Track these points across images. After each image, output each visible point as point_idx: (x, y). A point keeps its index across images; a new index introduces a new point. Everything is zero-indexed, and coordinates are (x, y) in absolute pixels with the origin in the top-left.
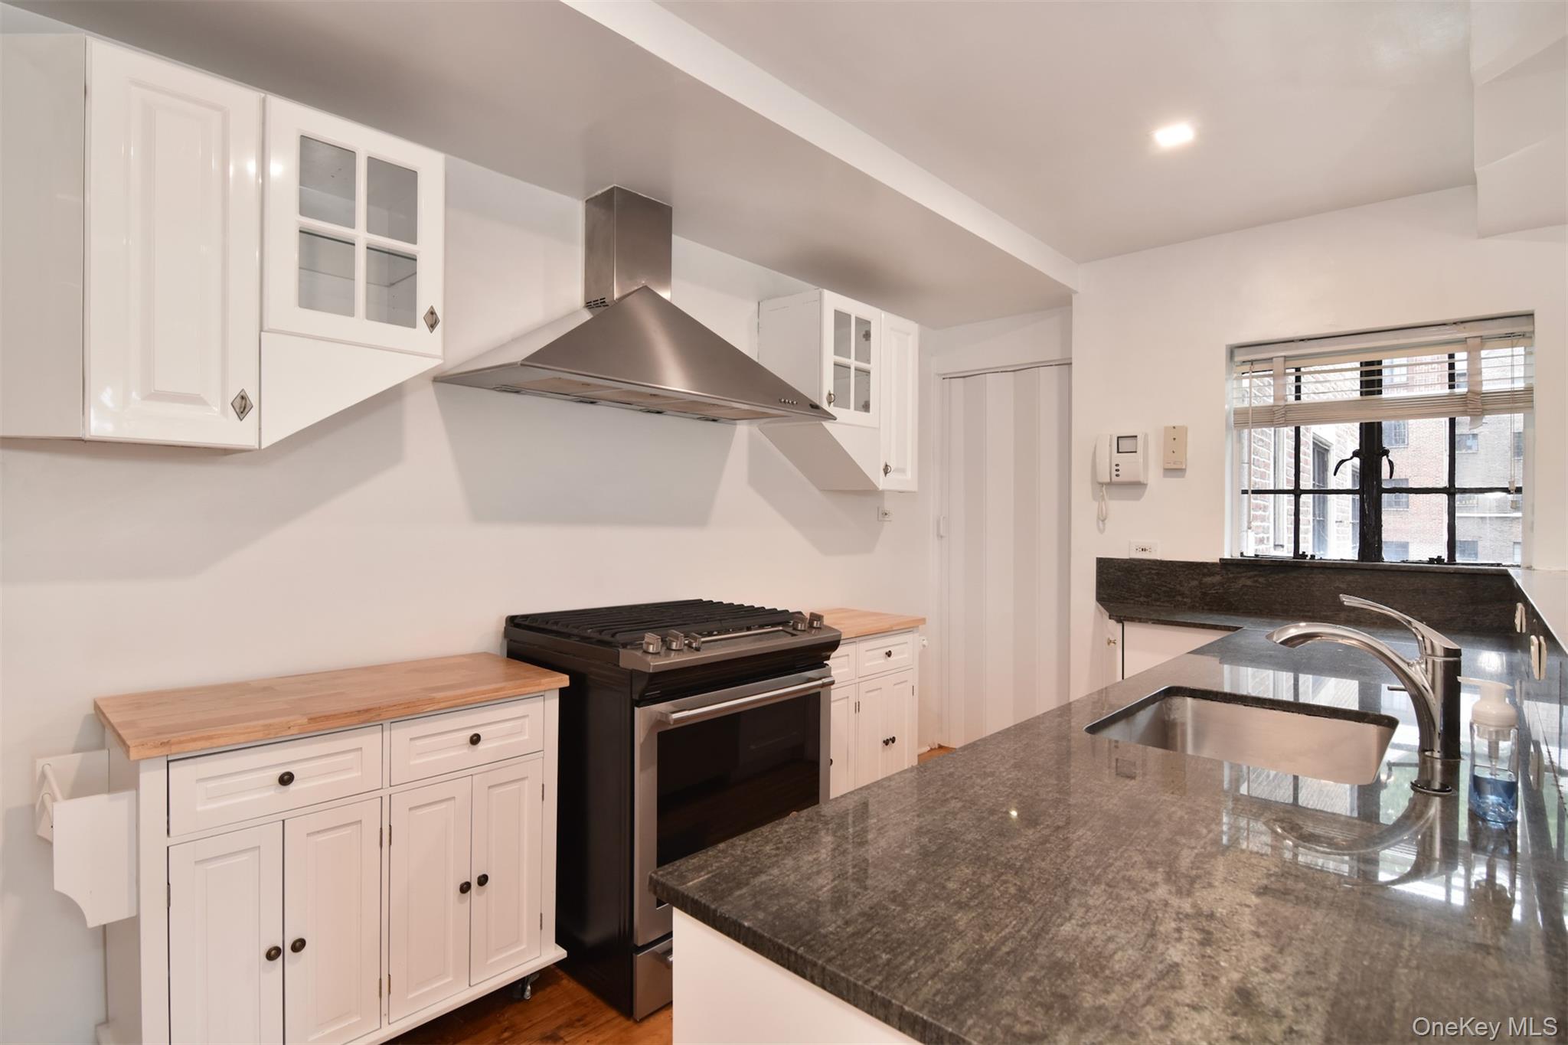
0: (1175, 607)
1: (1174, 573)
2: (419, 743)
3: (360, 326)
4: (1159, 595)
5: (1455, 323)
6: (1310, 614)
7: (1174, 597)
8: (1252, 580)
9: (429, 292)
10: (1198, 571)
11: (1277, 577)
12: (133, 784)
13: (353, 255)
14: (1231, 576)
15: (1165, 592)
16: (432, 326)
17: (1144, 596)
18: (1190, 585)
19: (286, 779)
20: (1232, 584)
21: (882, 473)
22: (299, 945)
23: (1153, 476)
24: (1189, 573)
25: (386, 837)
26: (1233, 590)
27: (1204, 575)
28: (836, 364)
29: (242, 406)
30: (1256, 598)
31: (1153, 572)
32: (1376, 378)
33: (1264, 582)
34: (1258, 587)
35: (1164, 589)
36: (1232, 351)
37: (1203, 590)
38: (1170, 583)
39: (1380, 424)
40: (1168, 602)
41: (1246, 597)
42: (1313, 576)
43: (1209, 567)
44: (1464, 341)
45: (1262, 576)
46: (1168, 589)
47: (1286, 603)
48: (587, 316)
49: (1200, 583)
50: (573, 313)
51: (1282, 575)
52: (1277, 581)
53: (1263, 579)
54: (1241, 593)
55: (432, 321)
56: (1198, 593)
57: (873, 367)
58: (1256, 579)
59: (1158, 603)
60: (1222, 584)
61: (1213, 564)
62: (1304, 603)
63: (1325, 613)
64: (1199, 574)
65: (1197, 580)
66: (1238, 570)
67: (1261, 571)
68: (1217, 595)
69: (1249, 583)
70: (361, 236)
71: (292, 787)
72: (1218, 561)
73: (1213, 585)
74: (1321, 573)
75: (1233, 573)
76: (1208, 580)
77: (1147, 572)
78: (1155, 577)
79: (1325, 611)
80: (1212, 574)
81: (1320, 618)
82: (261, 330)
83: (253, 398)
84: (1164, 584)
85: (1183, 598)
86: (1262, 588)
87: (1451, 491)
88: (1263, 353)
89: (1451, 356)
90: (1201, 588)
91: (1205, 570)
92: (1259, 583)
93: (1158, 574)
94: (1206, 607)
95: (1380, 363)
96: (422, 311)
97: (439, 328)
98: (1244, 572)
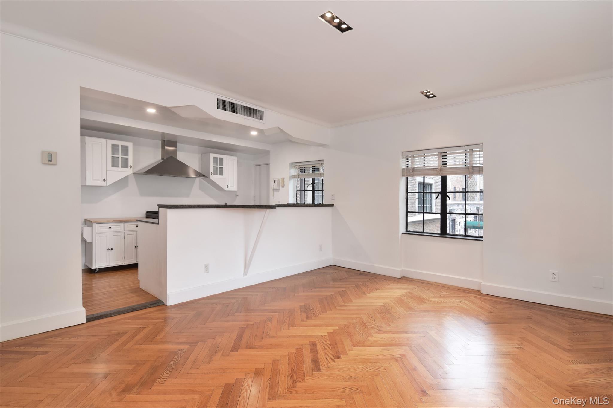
2: (128, 226)
3: (120, 169)
9: (130, 163)
12: (92, 226)
13: (119, 159)
16: (131, 168)
19: (110, 228)
21: (227, 187)
22: (112, 249)
25: (124, 238)
28: (213, 167)
29: (104, 180)
36: (292, 163)
48: (162, 161)
50: (159, 161)
55: (131, 167)
57: (224, 167)
70: (120, 156)
71: (111, 229)
82: (107, 170)
83: (106, 179)
88: (296, 164)
96: (129, 166)
97: (132, 168)
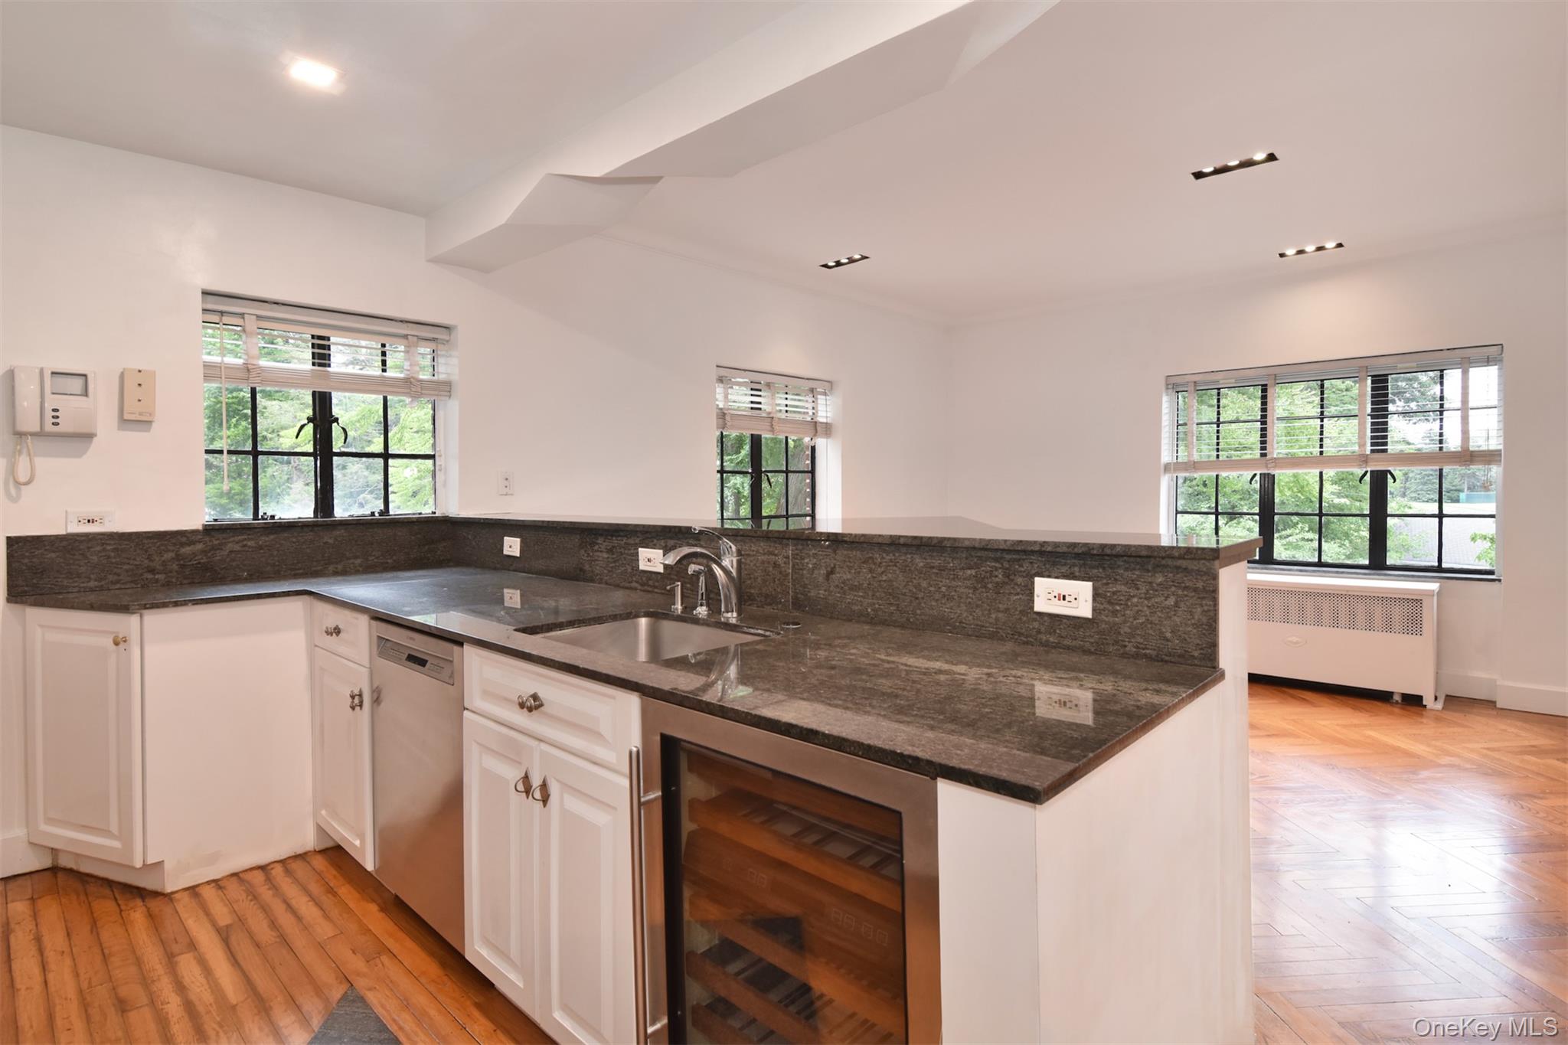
0: (142, 587)
1: (141, 547)
4: (119, 575)
5: (401, 321)
6: (301, 571)
7: (142, 575)
8: (240, 544)
10: (174, 541)
11: (267, 539)
14: (217, 542)
15: (127, 571)
17: (96, 580)
18: (163, 559)
20: (218, 551)
23: (105, 424)
24: (162, 545)
26: (218, 558)
27: (182, 545)
30: (245, 562)
31: (109, 548)
32: (326, 352)
33: (254, 545)
34: (248, 551)
35: (126, 567)
37: (182, 562)
38: (135, 559)
39: (330, 393)
40: (132, 582)
41: (234, 564)
42: (304, 534)
43: (189, 535)
44: (406, 337)
45: (252, 539)
46: (131, 567)
47: (277, 563)
49: (177, 555)
51: (272, 537)
52: (268, 543)
53: (253, 542)
54: (228, 560)
56: (175, 567)
58: (245, 543)
59: (118, 586)
60: (204, 552)
61: (194, 532)
62: (295, 562)
63: (315, 569)
64: (175, 544)
65: (173, 551)
66: (224, 535)
67: (249, 535)
68: (199, 566)
69: (237, 547)
72: (200, 528)
73: (194, 554)
74: (311, 531)
75: (218, 539)
76: (186, 550)
77: (99, 548)
78: (112, 554)
79: (316, 567)
80: (193, 543)
81: (311, 573)
84: (126, 560)
85: (154, 574)
86: (253, 551)
87: (386, 456)
88: (233, 306)
89: (383, 345)
90: (179, 560)
91: (184, 539)
92: (249, 547)
93: (116, 550)
94: (185, 581)
95: (329, 339)
98: (230, 537)
